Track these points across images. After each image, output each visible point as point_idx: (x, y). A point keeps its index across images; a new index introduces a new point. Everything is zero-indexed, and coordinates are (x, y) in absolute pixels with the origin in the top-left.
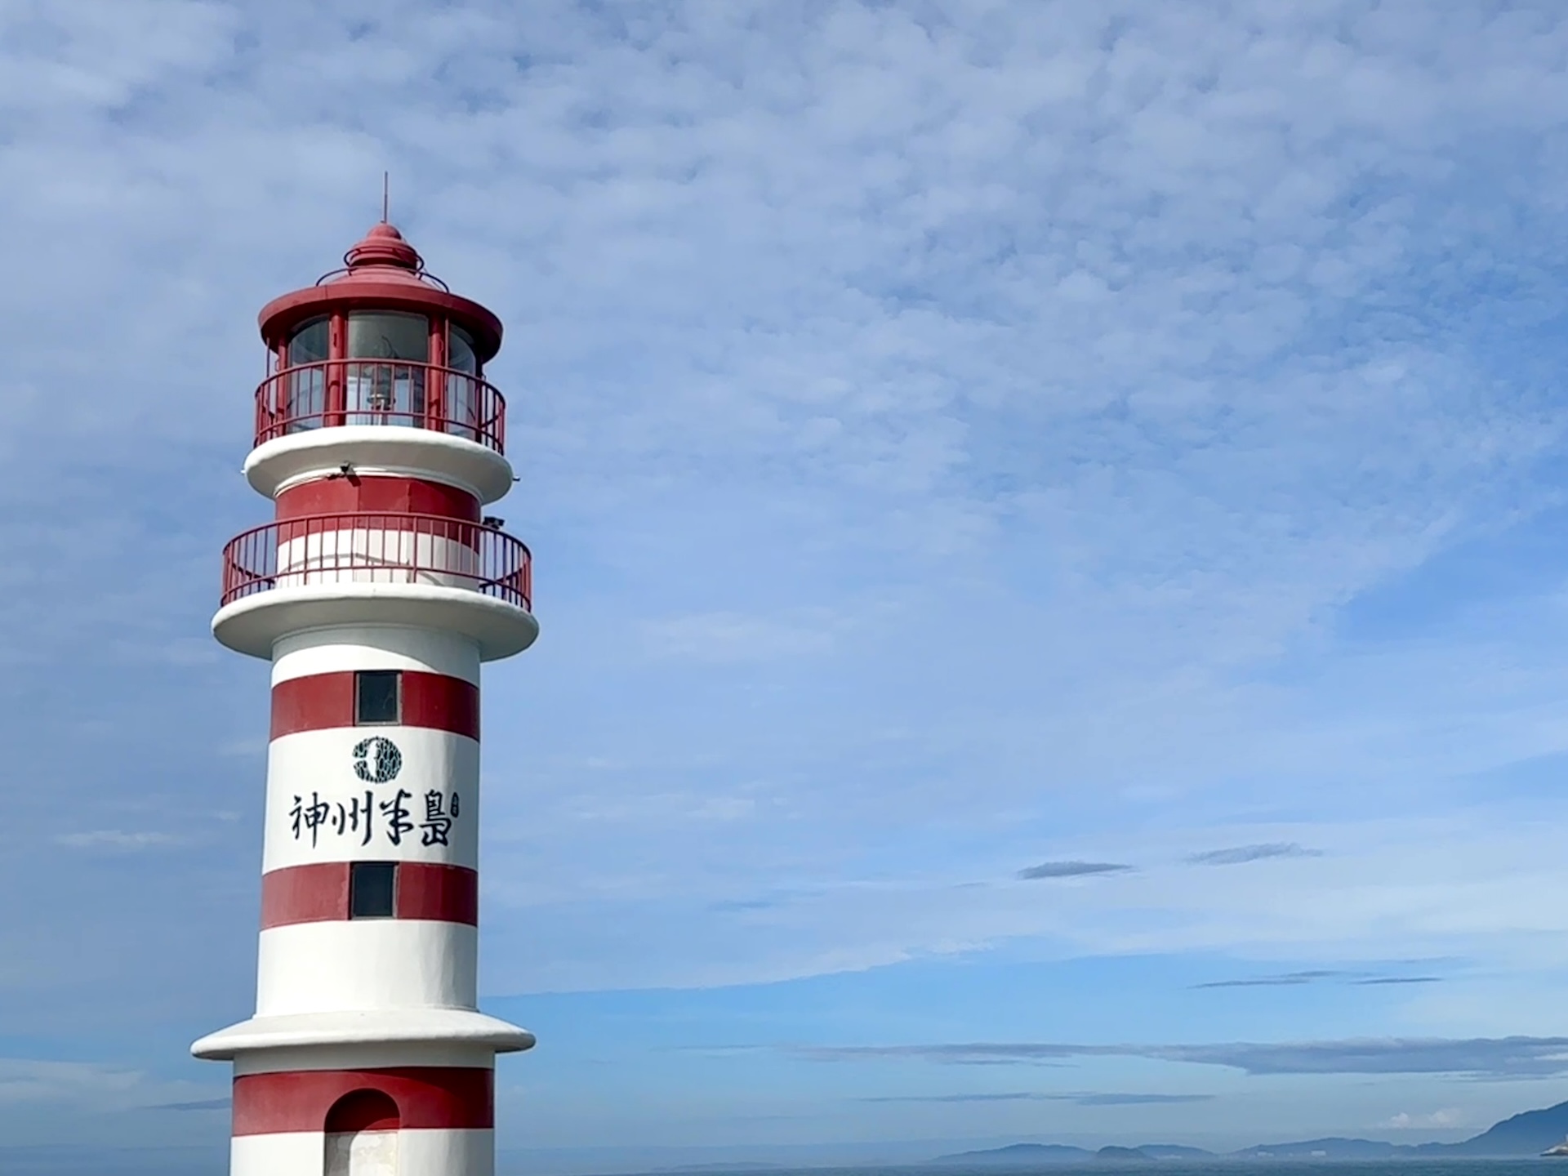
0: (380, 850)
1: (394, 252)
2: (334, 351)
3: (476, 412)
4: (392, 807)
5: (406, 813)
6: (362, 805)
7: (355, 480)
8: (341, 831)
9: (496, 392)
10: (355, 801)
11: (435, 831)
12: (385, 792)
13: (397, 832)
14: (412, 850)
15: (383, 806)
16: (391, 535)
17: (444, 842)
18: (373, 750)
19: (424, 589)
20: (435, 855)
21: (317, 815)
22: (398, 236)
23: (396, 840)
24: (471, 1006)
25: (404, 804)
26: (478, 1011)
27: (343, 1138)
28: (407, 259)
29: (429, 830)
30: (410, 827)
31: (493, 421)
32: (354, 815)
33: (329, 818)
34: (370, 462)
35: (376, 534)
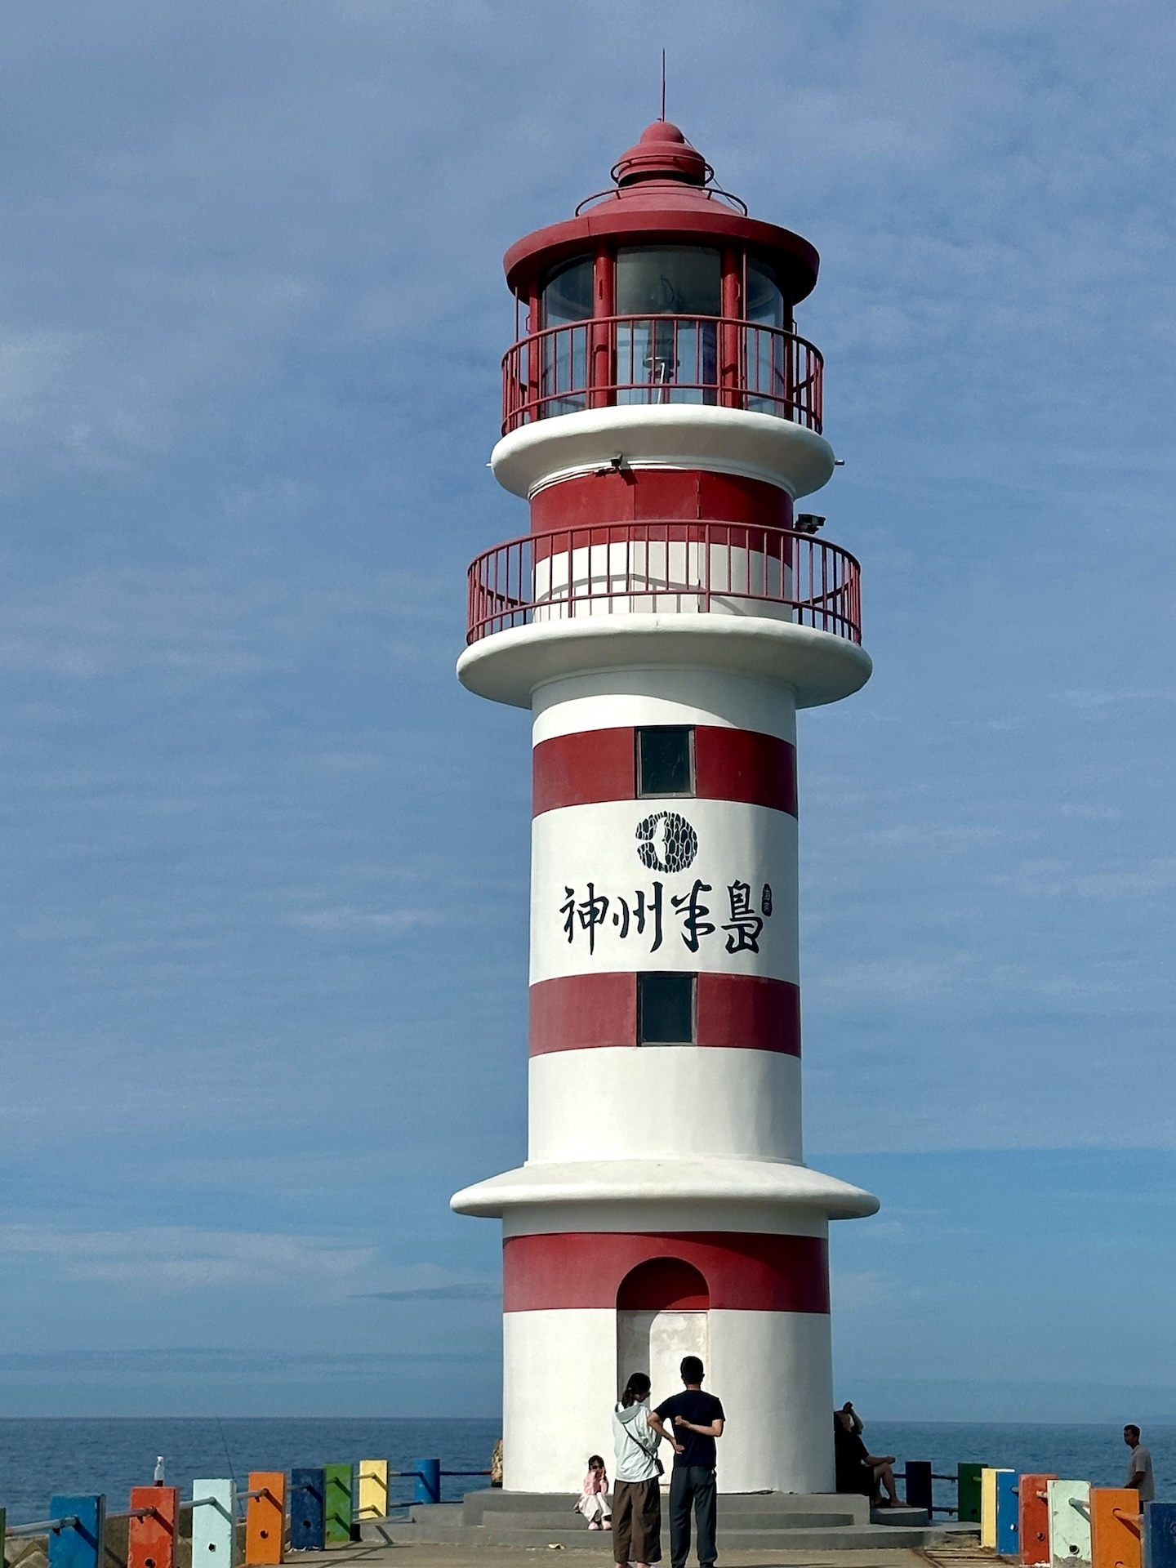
0: (673, 958)
1: (676, 162)
2: (599, 304)
3: (784, 374)
4: (686, 903)
5: (704, 911)
6: (650, 900)
7: (629, 476)
8: (624, 934)
9: (810, 347)
10: (641, 895)
11: (742, 934)
12: (678, 884)
13: (694, 935)
14: (712, 958)
15: (676, 902)
16: (677, 548)
17: (755, 948)
18: (660, 829)
19: (720, 620)
20: (744, 965)
21: (595, 910)
22: (680, 139)
23: (693, 946)
24: (794, 1156)
25: (702, 899)
26: (804, 1166)
27: (640, 1317)
28: (691, 170)
29: (735, 933)
30: (711, 928)
31: (807, 384)
32: (639, 913)
33: (609, 917)
34: (648, 453)
35: (657, 547)
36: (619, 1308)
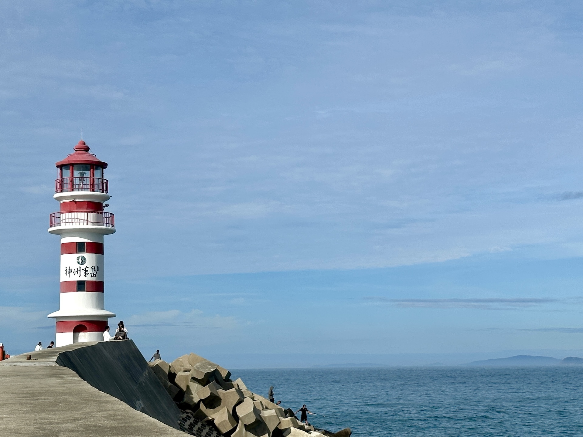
0: (82, 278)
1: (84, 148)
4: (85, 270)
5: (87, 271)
6: (79, 269)
7: (76, 202)
8: (75, 275)
10: (77, 269)
11: (94, 274)
12: (83, 267)
13: (86, 275)
14: (89, 278)
15: (83, 270)
16: (83, 214)
17: (96, 276)
18: (80, 258)
19: (90, 226)
20: (94, 279)
21: (70, 271)
22: (85, 144)
23: (86, 276)
24: (103, 309)
25: (87, 269)
26: (104, 310)
27: (77, 334)
29: (92, 274)
30: (88, 274)
32: (77, 271)
33: (72, 272)
34: (78, 199)
35: (79, 213)
36: (74, 332)
